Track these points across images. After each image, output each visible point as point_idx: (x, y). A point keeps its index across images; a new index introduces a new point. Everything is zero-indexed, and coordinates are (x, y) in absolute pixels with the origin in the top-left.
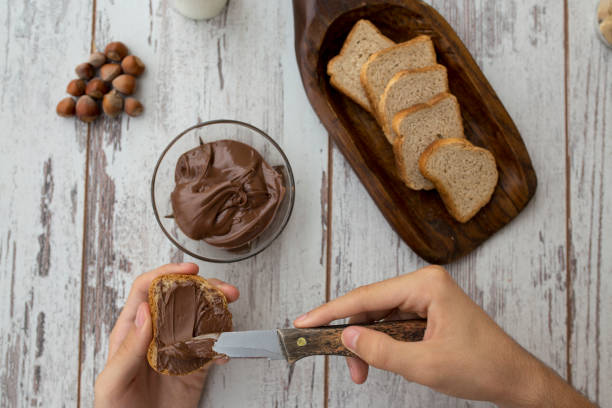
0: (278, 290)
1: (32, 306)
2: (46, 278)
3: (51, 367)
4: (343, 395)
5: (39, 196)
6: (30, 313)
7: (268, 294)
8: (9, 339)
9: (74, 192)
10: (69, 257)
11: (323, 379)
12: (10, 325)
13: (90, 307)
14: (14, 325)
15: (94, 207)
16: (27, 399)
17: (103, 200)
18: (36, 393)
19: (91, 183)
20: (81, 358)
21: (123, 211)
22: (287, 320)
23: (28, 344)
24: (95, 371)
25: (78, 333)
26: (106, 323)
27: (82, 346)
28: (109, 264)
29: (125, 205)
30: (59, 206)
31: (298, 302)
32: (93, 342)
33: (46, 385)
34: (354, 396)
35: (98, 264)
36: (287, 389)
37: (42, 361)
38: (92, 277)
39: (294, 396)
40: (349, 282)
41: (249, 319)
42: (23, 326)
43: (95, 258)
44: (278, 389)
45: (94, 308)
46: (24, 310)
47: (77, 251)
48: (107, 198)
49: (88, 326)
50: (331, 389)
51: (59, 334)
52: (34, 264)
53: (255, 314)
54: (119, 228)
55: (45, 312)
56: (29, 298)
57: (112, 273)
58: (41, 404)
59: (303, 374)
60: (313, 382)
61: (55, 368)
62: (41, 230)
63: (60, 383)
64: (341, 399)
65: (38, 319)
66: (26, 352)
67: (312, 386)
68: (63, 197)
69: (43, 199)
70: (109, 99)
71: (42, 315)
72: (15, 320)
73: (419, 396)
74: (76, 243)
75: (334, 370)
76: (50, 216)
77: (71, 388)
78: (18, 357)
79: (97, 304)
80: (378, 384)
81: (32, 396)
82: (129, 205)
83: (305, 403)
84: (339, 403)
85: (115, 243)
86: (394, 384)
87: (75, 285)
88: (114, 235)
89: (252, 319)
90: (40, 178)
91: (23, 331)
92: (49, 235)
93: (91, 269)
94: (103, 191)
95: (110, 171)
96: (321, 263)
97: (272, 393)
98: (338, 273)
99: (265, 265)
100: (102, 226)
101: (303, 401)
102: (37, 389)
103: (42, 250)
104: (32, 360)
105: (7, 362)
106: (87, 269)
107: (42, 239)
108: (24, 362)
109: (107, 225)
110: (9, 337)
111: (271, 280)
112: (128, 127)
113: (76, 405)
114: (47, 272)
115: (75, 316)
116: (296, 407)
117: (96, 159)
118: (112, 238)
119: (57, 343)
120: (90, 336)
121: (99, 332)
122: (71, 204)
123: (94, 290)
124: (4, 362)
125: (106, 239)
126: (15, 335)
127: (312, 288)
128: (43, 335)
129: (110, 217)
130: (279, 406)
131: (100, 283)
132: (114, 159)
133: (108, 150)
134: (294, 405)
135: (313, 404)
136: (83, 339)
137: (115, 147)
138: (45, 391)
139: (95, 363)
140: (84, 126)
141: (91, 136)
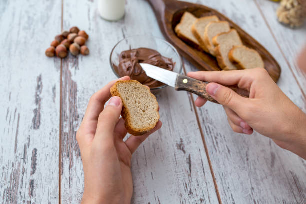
0: (173, 124)
1: (29, 146)
2: (39, 130)
3: (42, 180)
4: (223, 175)
5: (34, 91)
6: (27, 150)
7: (168, 127)
8: (13, 166)
9: (54, 89)
10: (51, 119)
11: (209, 168)
12: (15, 157)
13: (66, 143)
14: (17, 157)
15: (66, 95)
16: (24, 201)
17: (71, 91)
18: (31, 198)
19: (64, 84)
20: (61, 172)
21: (83, 95)
22: (181, 139)
23: (26, 168)
24: (71, 179)
25: (58, 158)
26: (76, 151)
27: (61, 165)
28: (76, 120)
29: (83, 92)
30: (46, 96)
31: (185, 130)
32: (68, 162)
33: (37, 191)
34: (229, 175)
35: (70, 121)
36: (190, 175)
37: (35, 177)
38: (66, 127)
39: (196, 179)
40: (208, 118)
41: (160, 141)
42: (23, 157)
43: (67, 118)
44: (185, 176)
45: (68, 144)
46: (24, 148)
47: (57, 115)
48: (73, 91)
49: (65, 154)
50: (215, 173)
51: (46, 160)
52: (31, 123)
53: (163, 138)
54: (81, 103)
55: (37, 149)
56: (27, 142)
57: (78, 124)
59: (197, 166)
60: (204, 170)
61: (44, 180)
62: (35, 107)
63: (47, 190)
64: (222, 178)
65: (33, 153)
66: (24, 172)
67: (204, 172)
68: (48, 91)
69: (37, 93)
70: (72, 47)
71: (36, 150)
72: (18, 154)
73: (264, 171)
74: (56, 112)
75: (214, 162)
76: (40, 100)
77: (54, 192)
78: (19, 175)
79: (70, 141)
80: (240, 167)
81: (28, 199)
82: (85, 92)
83: (203, 183)
84: (222, 180)
85: (79, 110)
86: (248, 166)
87: (56, 133)
88: (78, 106)
89: (162, 140)
90: (35, 84)
91: (23, 160)
92: (40, 108)
93: (65, 124)
94: (71, 87)
95: (74, 78)
96: (192, 110)
97: (182, 179)
98: (202, 115)
99: (163, 114)
100: (71, 103)
101: (201, 182)
102: (31, 195)
103: (35, 116)
104: (28, 177)
105: (11, 180)
106: (63, 124)
107: (36, 111)
108: (23, 179)
109: (73, 102)
110: (13, 164)
111: (168, 120)
112: (82, 60)
113: (58, 202)
114: (38, 127)
115: (56, 149)
116: (198, 185)
117: (66, 74)
118: (77, 108)
119: (45, 165)
120: (66, 159)
121: (72, 156)
122: (52, 94)
123: (67, 134)
124: (9, 180)
125: (74, 108)
126: (17, 163)
127: (190, 122)
128: (35, 162)
129: (75, 99)
130: (188, 186)
131: (71, 130)
132: (75, 73)
133: (72, 70)
134: (196, 184)
135: (208, 183)
136: (62, 161)
137: (76, 68)
138: (37, 195)
139: (70, 174)
140: (59, 61)
141: (63, 65)
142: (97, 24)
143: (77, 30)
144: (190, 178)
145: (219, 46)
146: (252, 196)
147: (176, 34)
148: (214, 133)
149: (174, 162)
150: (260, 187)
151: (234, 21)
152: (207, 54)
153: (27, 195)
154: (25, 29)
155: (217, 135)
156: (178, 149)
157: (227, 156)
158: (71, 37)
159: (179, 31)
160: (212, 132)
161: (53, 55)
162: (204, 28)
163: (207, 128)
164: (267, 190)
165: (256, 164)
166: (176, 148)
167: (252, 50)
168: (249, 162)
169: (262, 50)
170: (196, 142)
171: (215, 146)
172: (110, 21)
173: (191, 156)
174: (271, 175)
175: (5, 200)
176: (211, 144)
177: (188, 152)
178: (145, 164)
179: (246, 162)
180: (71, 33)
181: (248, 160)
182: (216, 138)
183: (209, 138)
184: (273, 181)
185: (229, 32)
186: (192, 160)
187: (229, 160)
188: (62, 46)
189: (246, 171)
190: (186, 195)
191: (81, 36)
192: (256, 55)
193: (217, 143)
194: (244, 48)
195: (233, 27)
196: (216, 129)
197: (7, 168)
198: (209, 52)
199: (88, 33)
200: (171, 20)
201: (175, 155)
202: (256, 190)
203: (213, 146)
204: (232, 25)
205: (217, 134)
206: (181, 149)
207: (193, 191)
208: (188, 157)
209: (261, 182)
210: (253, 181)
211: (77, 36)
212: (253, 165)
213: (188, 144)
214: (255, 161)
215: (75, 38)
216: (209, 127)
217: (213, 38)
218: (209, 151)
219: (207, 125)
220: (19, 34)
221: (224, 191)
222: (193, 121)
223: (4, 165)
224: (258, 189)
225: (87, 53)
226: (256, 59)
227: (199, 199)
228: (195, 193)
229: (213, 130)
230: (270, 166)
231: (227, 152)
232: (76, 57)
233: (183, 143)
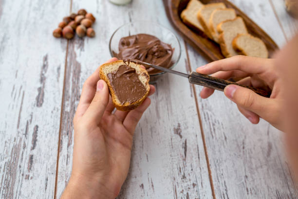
0: (171, 109)
1: (31, 122)
2: (41, 108)
3: (40, 155)
4: (217, 162)
5: (40, 69)
6: (29, 126)
7: (167, 111)
8: (15, 141)
9: (59, 69)
10: (54, 98)
11: (204, 153)
12: (17, 132)
13: (66, 121)
14: (19, 132)
15: (69, 75)
16: (23, 175)
17: (74, 71)
18: (29, 172)
19: (68, 64)
20: (59, 149)
21: (85, 76)
22: (179, 124)
23: (26, 143)
24: (68, 156)
25: (58, 136)
27: (60, 142)
28: (77, 100)
29: (86, 73)
30: (50, 75)
31: (183, 115)
32: (67, 140)
33: (36, 166)
34: (224, 162)
35: (71, 101)
36: (185, 160)
37: (34, 152)
38: (67, 107)
39: (190, 164)
40: (208, 105)
42: (24, 133)
43: (69, 97)
44: (179, 160)
45: (68, 122)
46: (26, 124)
47: (59, 94)
48: (77, 72)
49: (64, 132)
50: (209, 159)
51: (46, 136)
52: (34, 101)
53: (161, 121)
55: (39, 126)
56: (30, 118)
58: (31, 178)
59: (192, 151)
60: (199, 155)
61: (42, 156)
62: (39, 85)
63: (45, 165)
64: (217, 164)
65: (34, 129)
66: (25, 147)
67: (199, 158)
68: (53, 71)
69: (42, 72)
70: (79, 28)
71: (37, 127)
72: (19, 130)
73: (259, 160)
74: (59, 91)
75: (209, 148)
76: (45, 79)
77: (52, 167)
78: (20, 150)
80: (235, 155)
81: (26, 173)
82: (89, 73)
83: (196, 168)
84: (216, 167)
86: (244, 154)
87: (58, 111)
88: (80, 87)
89: (159, 123)
90: (41, 63)
91: (24, 136)
92: (44, 87)
93: (67, 103)
94: (75, 68)
95: (78, 59)
96: (192, 96)
97: (176, 163)
99: (163, 98)
100: (74, 83)
101: (195, 168)
102: (30, 169)
103: (39, 94)
104: (28, 152)
105: (12, 154)
106: (65, 103)
107: (40, 89)
108: (23, 153)
109: (76, 82)
110: (15, 139)
111: (167, 104)
112: (88, 42)
113: (55, 177)
114: (41, 105)
115: (57, 127)
116: (192, 170)
117: (71, 55)
118: (79, 88)
119: (45, 141)
120: (65, 137)
121: (71, 134)
122: (57, 73)
123: (68, 113)
124: (10, 154)
125: (76, 88)
126: (19, 138)
127: (189, 108)
128: (36, 138)
129: (78, 79)
130: (182, 170)
131: (72, 109)
132: (80, 55)
133: (77, 51)
134: (190, 169)
135: (201, 168)
136: (61, 139)
137: (81, 50)
138: (35, 170)
139: (68, 152)
140: (65, 42)
141: (69, 46)
142: (105, 7)
143: (84, 13)
144: (185, 163)
145: (224, 33)
146: (245, 184)
147: (181, 20)
148: (212, 119)
149: (170, 146)
150: (253, 175)
151: (242, 9)
152: (211, 41)
153: (26, 169)
154: (35, 9)
155: (215, 122)
156: (175, 133)
157: (223, 143)
158: (78, 18)
159: (184, 17)
160: (210, 118)
161: (59, 35)
162: (209, 14)
163: (206, 114)
164: (260, 179)
165: (252, 153)
166: (173, 132)
167: (257, 39)
168: (245, 150)
169: (267, 39)
170: (193, 128)
171: (211, 132)
172: (118, 5)
173: (187, 142)
174: (266, 165)
175: (5, 172)
176: (208, 130)
177: (185, 137)
178: (141, 146)
179: (242, 150)
180: (79, 14)
181: (244, 148)
182: (214, 125)
183: (207, 124)
184: (268, 170)
185: (235, 20)
186: (188, 145)
187: (224, 147)
188: (68, 28)
189: (241, 158)
190: (179, 179)
191: (88, 18)
192: (260, 44)
193: (214, 130)
194: (249, 36)
195: (240, 14)
196: (215, 115)
197: (9, 142)
198: (213, 38)
199: (95, 15)
200: (177, 5)
201: (171, 139)
202: (250, 179)
203: (210, 132)
204: (238, 13)
205: (215, 120)
206: (177, 133)
207: (186, 176)
208: (184, 142)
209: (255, 171)
210: (247, 169)
211: (85, 18)
212: (249, 153)
213: (185, 129)
214: (251, 150)
215: (81, 20)
216: (207, 113)
217: (217, 24)
218: (205, 137)
219: (206, 111)
220: (29, 14)
221: (217, 177)
222: (192, 107)
223: (6, 139)
224: (252, 177)
225: (92, 35)
226: (260, 48)
227: (192, 183)
228: (188, 177)
229: (211, 116)
230: (266, 155)
231: (224, 139)
232: (82, 38)
233: (180, 128)
